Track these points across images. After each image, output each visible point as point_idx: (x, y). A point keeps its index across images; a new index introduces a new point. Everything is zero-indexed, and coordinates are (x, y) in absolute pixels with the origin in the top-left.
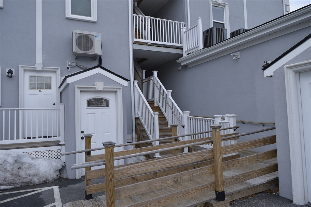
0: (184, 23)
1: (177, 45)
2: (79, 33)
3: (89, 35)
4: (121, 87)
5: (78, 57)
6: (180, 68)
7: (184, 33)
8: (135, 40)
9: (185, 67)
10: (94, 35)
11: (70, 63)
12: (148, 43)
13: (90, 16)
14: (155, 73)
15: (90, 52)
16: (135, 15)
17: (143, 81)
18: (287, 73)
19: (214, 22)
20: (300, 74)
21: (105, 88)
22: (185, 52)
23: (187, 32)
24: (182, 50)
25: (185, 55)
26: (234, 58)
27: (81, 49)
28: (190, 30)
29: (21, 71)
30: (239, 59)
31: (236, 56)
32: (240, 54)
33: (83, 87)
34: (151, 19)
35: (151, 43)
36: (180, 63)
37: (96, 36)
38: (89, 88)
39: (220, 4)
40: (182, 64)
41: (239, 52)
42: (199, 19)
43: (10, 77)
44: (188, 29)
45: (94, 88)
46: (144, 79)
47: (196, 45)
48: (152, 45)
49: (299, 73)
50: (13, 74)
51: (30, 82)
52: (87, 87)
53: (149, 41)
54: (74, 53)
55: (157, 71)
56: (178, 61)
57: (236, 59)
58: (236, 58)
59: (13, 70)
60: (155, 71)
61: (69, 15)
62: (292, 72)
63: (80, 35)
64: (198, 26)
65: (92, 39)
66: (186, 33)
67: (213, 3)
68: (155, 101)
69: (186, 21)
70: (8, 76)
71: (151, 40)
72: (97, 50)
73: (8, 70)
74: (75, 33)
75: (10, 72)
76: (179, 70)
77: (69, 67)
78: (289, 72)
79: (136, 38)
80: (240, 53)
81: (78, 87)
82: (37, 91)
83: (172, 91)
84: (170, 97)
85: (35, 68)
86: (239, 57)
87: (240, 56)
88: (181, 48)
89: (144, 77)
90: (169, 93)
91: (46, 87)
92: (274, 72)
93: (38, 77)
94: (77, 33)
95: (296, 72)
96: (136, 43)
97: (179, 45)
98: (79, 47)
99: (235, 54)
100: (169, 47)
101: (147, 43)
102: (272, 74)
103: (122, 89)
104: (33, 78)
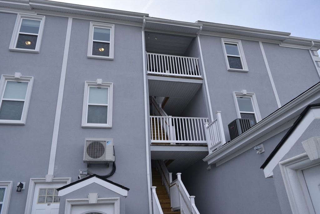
0: (207, 119)
1: (201, 142)
2: (91, 141)
3: (100, 141)
4: (119, 198)
5: (90, 165)
6: (209, 168)
7: (207, 128)
8: (153, 141)
9: (214, 165)
10: (105, 141)
11: (81, 172)
12: (171, 144)
13: (106, 123)
14: (179, 175)
15: (100, 159)
16: (152, 117)
17: (170, 186)
18: (284, 173)
19: (241, 113)
20: (304, 172)
21: (99, 200)
22: (211, 149)
23: (210, 127)
24: (207, 147)
25: (210, 152)
26: (257, 152)
27: (92, 157)
28: (213, 123)
29: (31, 184)
30: (264, 153)
31: (260, 150)
32: (264, 147)
33: (74, 201)
34: (172, 119)
35: (176, 144)
36: (207, 162)
37: (108, 142)
38: (81, 201)
39: (245, 95)
40: (209, 163)
41: (262, 145)
42: (217, 113)
43: (19, 191)
44: (211, 122)
45: (87, 200)
46: (171, 183)
47: (220, 140)
48: (177, 145)
49: (302, 171)
50: (24, 188)
51: (40, 195)
52: (78, 201)
53: (173, 141)
54: (84, 162)
55: (181, 173)
56: (204, 160)
57: (261, 154)
58: (261, 151)
59: (24, 183)
60: (178, 173)
61: (85, 123)
62: (291, 170)
63: (91, 142)
64: (218, 120)
65: (104, 145)
66: (208, 129)
67: (236, 95)
68: (181, 210)
69: (209, 116)
70: (17, 191)
71: (177, 139)
72: (108, 156)
73: (19, 183)
74: (87, 141)
75: (21, 185)
76: (209, 170)
77: (80, 176)
78: (287, 171)
79: (154, 139)
80: (264, 145)
81: (68, 201)
82: (45, 205)
83: (195, 196)
84: (193, 205)
85: (45, 180)
86: (263, 151)
87: (264, 149)
88: (206, 145)
89: (171, 181)
90: (192, 199)
91: (56, 200)
92: (273, 171)
93: (48, 189)
94: (88, 141)
95: (296, 170)
96: (154, 144)
97: (203, 142)
98: (89, 155)
99: (258, 147)
100: (192, 145)
101: (169, 143)
102: (272, 174)
103: (119, 200)
104: (43, 190)
